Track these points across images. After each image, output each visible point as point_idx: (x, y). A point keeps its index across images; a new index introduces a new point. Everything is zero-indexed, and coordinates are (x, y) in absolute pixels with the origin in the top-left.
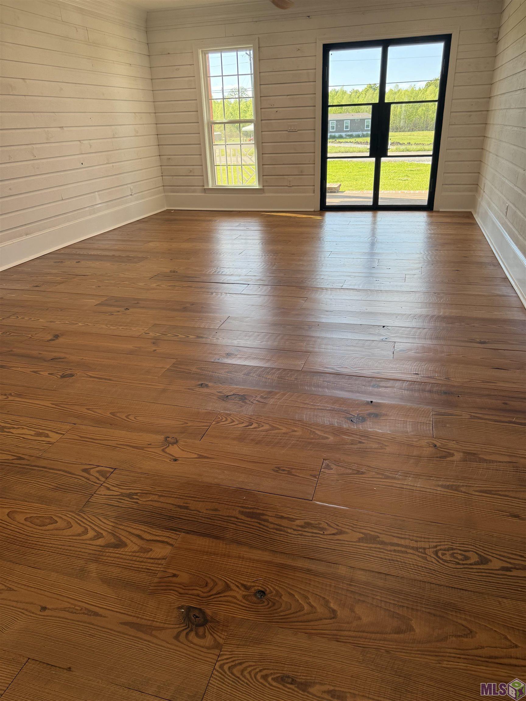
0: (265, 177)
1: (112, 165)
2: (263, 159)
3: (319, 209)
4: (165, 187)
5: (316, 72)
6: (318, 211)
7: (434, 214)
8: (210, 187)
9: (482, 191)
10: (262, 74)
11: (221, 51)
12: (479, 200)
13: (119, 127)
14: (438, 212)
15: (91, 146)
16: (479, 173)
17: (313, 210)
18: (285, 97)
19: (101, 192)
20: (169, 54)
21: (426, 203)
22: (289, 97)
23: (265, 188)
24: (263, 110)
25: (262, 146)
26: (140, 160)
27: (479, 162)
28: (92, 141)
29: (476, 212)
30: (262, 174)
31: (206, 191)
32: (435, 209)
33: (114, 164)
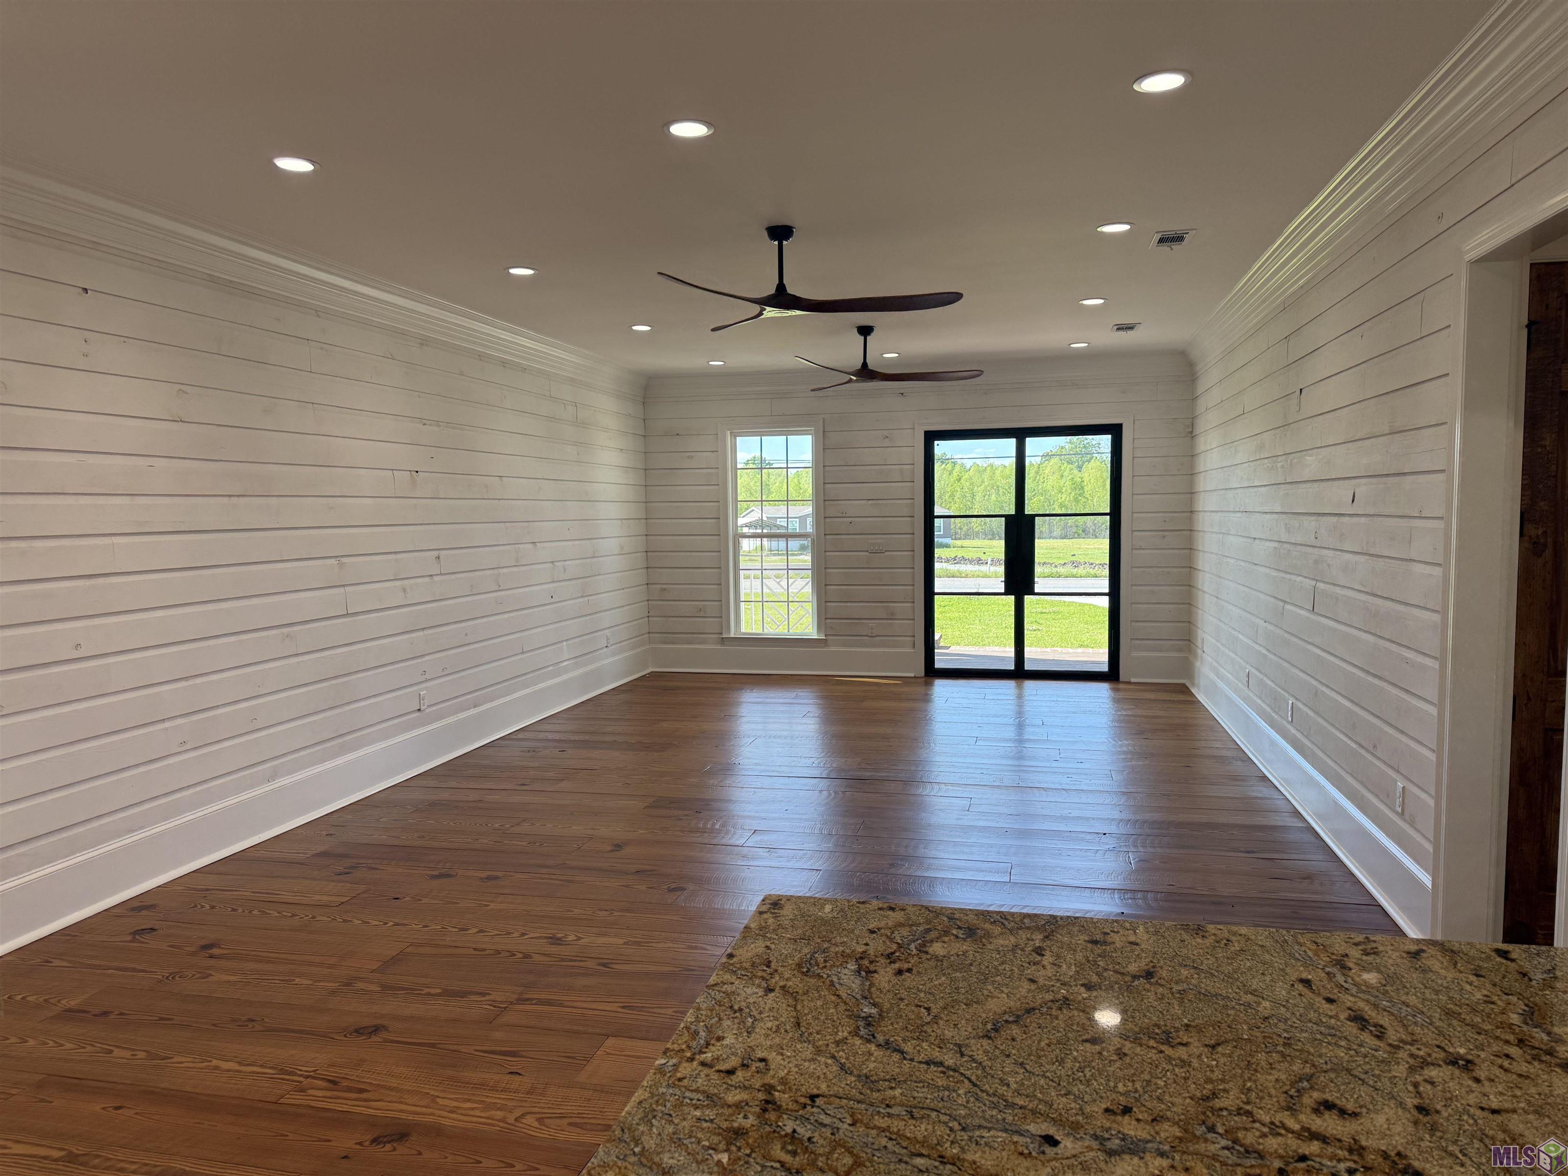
0: (828, 621)
1: (586, 599)
2: (826, 593)
3: (922, 673)
4: (651, 635)
5: (913, 470)
6: (921, 677)
7: (1121, 686)
8: (732, 635)
9: (1199, 652)
10: (827, 468)
11: (761, 434)
12: (1198, 664)
13: (601, 540)
14: (1129, 683)
15: (565, 570)
16: (1190, 622)
17: (912, 675)
18: (863, 502)
19: (570, 642)
20: (678, 434)
21: (1105, 668)
22: (870, 502)
23: (829, 638)
24: (828, 520)
25: (826, 572)
26: (622, 591)
27: (1187, 606)
28: (567, 563)
29: (1193, 684)
30: (824, 616)
31: (723, 641)
32: (1122, 677)
33: (590, 598)
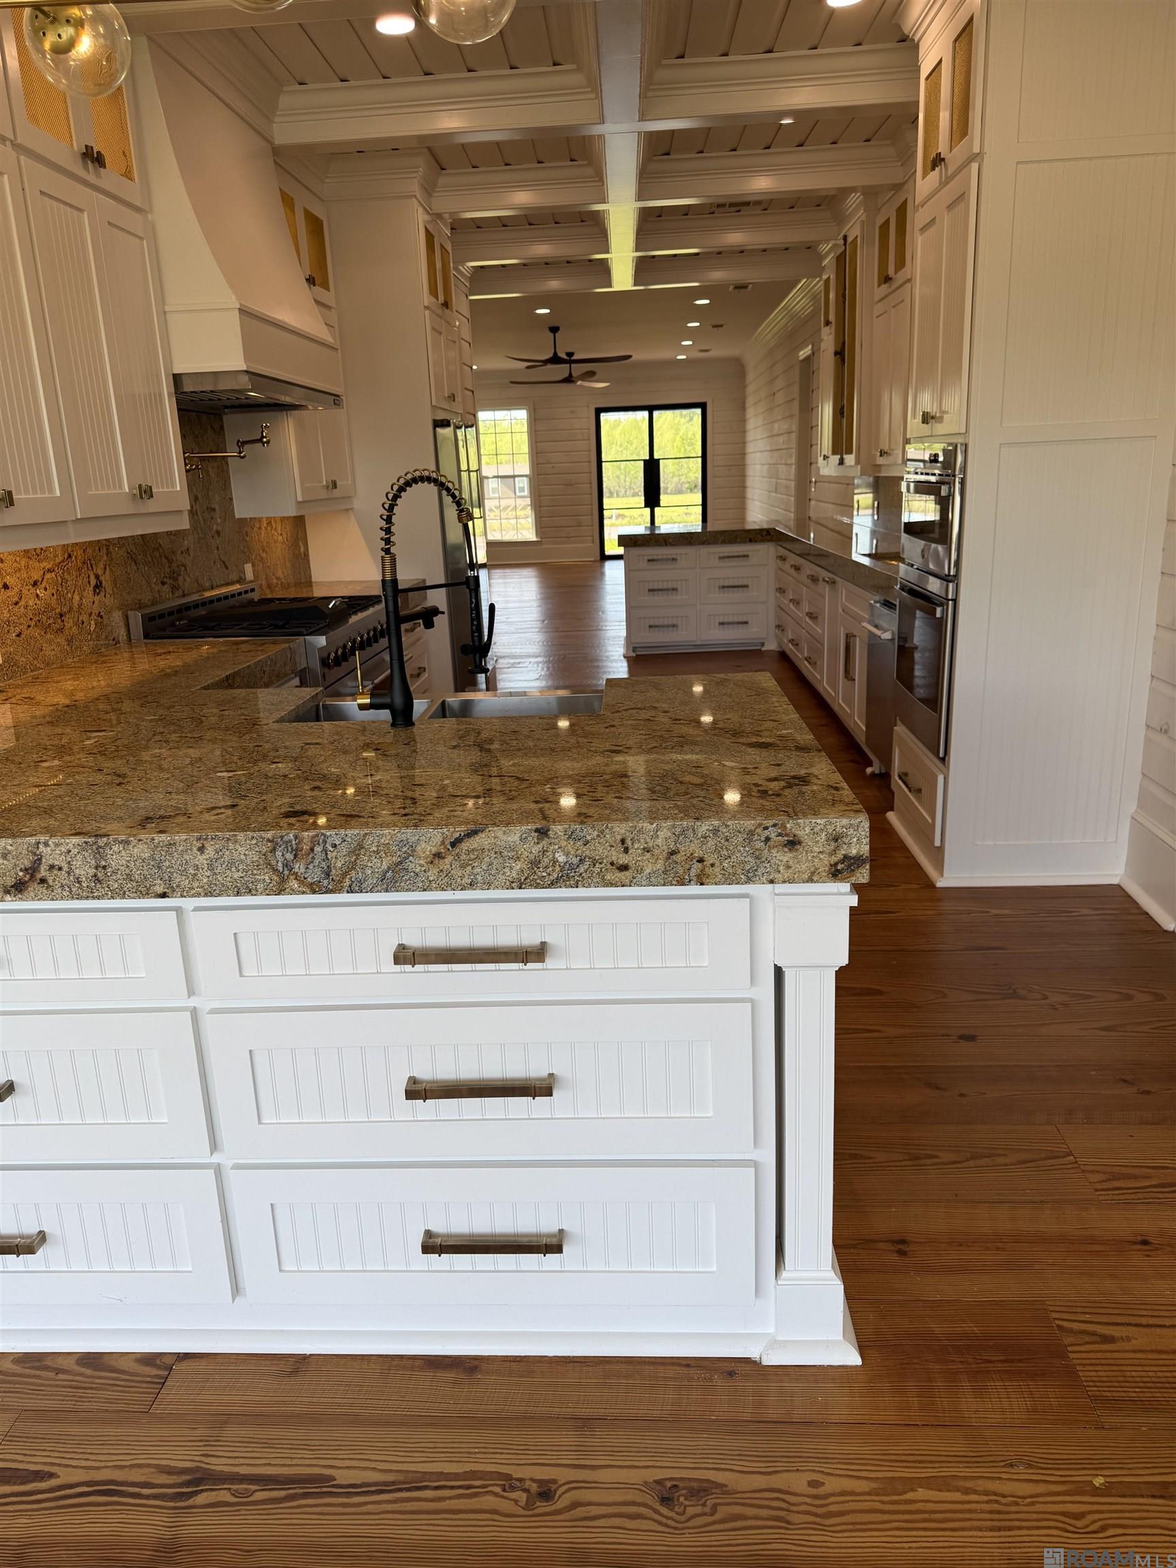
0: (542, 529)
2: (540, 512)
3: (599, 558)
5: (591, 432)
6: (597, 561)
10: (537, 432)
11: (494, 410)
17: (592, 559)
18: (560, 453)
22: (564, 453)
23: (543, 540)
24: (538, 465)
25: (539, 499)
30: (540, 526)
